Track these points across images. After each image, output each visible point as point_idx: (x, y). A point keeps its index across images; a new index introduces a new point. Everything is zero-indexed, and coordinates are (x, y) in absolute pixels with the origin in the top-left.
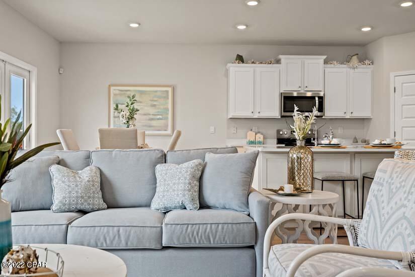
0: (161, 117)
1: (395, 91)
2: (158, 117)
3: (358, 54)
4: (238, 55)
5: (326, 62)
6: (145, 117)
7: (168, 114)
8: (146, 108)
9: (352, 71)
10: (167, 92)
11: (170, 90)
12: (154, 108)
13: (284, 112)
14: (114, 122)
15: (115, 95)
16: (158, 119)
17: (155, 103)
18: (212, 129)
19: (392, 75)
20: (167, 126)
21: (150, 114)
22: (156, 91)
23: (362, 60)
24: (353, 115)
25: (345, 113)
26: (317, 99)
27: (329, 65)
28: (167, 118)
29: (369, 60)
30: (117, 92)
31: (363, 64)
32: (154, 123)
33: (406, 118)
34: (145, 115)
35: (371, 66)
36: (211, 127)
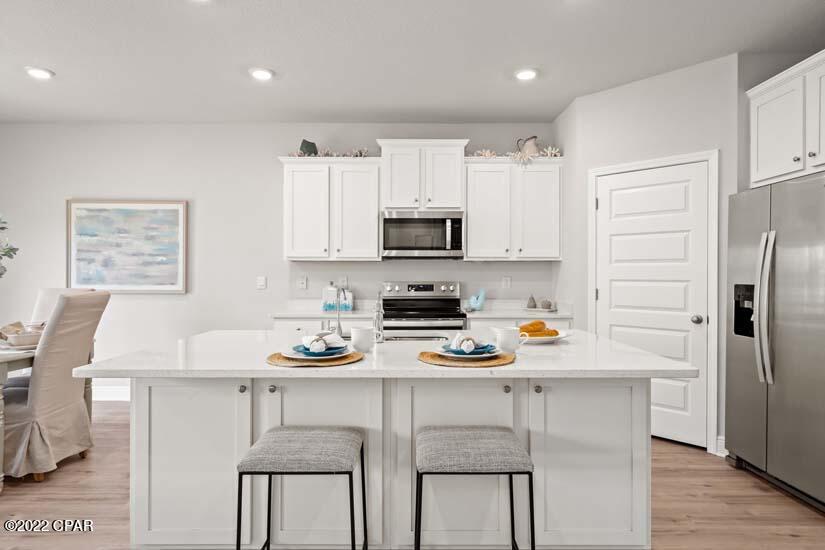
0: (164, 259)
1: (597, 208)
2: (160, 259)
3: (535, 137)
4: (304, 142)
5: (468, 152)
6: (136, 258)
7: (176, 254)
8: (136, 243)
9: (520, 169)
10: (176, 211)
11: (181, 208)
12: (151, 242)
13: (385, 249)
14: (78, 269)
15: (80, 218)
16: (159, 263)
17: (154, 233)
18: (261, 281)
19: (592, 173)
20: (175, 276)
21: (143, 254)
22: (155, 212)
23: (540, 148)
24: (522, 254)
25: (507, 250)
26: (449, 223)
27: (475, 158)
28: (176, 262)
29: (554, 146)
30: (85, 213)
31: (543, 155)
32: (153, 271)
33: (617, 261)
34: (134, 255)
35: (558, 158)
36: (259, 278)
